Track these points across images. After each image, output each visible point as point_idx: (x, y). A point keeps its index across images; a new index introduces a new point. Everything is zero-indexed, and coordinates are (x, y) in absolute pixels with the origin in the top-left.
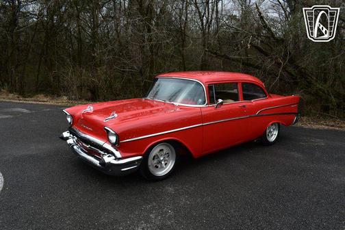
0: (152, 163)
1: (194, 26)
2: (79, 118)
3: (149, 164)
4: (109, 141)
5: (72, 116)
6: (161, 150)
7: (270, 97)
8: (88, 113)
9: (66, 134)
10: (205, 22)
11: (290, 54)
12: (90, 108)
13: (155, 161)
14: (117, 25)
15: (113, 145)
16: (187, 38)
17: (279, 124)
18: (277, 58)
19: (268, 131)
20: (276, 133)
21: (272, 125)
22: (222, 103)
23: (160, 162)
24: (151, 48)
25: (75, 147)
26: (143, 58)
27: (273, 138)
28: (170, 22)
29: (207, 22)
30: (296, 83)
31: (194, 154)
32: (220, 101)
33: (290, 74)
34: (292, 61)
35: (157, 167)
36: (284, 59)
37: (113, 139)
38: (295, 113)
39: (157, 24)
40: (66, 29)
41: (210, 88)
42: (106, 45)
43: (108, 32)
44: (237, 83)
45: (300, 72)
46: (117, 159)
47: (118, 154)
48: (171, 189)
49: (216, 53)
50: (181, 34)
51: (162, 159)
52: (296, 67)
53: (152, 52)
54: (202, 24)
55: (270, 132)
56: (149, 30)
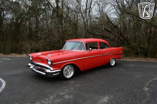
0: (64, 72)
1: (81, 22)
2: (35, 58)
3: (64, 73)
4: (48, 64)
5: (32, 57)
6: (68, 68)
7: (111, 48)
8: (39, 55)
9: (30, 64)
10: (85, 20)
11: (120, 32)
12: (39, 54)
13: (66, 72)
14: (47, 23)
15: (50, 66)
16: (78, 27)
17: (115, 58)
18: (115, 34)
19: (111, 61)
20: (114, 62)
21: (112, 59)
22: (91, 50)
23: (68, 72)
24: (62, 31)
25: (34, 69)
26: (59, 36)
27: (113, 64)
28: (70, 21)
29: (86, 20)
30: (124, 44)
31: (81, 70)
32: (91, 49)
33: (121, 40)
34: (121, 35)
35: (67, 74)
36: (118, 34)
37: (50, 63)
38: (122, 54)
39: (65, 22)
40: (24, 25)
41: (86, 44)
42: (43, 31)
43: (43, 26)
44: (97, 42)
45: (125, 39)
46: (51, 70)
47: (52, 69)
48: (72, 82)
49: (90, 33)
50: (75, 25)
51: (68, 71)
52: (123, 37)
53: (63, 33)
54: (84, 21)
55: (112, 62)
56: (61, 24)
